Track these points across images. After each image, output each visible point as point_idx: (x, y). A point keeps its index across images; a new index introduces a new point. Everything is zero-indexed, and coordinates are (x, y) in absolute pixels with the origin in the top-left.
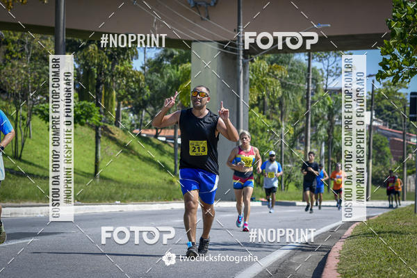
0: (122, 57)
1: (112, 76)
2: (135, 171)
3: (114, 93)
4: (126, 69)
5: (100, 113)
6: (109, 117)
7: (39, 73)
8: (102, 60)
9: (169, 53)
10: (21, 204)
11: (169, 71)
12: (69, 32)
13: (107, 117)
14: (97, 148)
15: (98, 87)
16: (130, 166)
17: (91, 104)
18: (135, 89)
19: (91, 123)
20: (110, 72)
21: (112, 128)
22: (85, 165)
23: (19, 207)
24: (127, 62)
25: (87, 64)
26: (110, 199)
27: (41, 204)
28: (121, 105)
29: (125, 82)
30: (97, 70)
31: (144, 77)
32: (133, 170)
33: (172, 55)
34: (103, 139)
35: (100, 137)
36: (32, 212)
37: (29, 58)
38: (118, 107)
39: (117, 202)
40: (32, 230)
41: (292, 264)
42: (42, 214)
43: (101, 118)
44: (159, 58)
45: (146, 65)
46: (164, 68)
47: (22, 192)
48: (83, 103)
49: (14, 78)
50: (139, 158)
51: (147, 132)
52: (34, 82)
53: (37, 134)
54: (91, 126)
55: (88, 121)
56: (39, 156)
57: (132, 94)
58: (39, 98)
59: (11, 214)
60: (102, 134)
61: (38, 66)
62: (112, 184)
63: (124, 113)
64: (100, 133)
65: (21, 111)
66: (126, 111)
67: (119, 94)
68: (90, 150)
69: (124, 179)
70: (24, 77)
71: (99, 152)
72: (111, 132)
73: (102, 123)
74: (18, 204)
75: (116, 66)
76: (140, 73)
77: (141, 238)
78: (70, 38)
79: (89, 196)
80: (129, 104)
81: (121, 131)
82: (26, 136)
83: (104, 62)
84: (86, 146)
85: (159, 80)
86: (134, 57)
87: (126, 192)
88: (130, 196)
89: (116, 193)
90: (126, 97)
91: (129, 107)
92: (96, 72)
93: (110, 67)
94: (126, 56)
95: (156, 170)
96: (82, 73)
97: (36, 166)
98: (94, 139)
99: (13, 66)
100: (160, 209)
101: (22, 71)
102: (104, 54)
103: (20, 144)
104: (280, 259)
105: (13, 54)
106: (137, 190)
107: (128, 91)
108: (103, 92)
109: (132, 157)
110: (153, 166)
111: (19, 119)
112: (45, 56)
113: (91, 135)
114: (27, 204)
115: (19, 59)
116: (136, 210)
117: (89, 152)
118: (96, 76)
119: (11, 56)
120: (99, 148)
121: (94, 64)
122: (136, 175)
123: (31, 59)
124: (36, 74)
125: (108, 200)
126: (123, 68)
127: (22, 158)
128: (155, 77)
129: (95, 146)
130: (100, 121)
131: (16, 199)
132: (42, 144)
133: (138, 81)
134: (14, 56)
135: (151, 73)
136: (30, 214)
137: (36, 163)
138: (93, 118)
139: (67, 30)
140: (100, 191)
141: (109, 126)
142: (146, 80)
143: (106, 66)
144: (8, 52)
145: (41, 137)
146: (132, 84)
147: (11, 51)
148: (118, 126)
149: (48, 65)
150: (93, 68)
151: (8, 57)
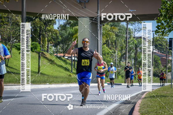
0: (49, 23)
1: (46, 31)
2: (55, 71)
3: (46, 39)
4: (51, 29)
5: (41, 47)
8: (41, 25)
9: (69, 22)
10: (8, 84)
11: (69, 29)
13: (43, 48)
14: (39, 61)
15: (39, 36)
16: (53, 69)
17: (37, 43)
18: (55, 37)
19: (37, 51)
20: (44, 30)
21: (45, 53)
22: (34, 68)
23: (7, 86)
24: (52, 26)
25: (35, 27)
26: (45, 82)
27: (16, 84)
28: (49, 44)
29: (51, 34)
30: (39, 29)
31: (58, 32)
32: (54, 70)
33: (70, 23)
34: (42, 58)
35: (40, 57)
37: (11, 24)
38: (48, 44)
39: (47, 84)
40: (12, 95)
41: (120, 109)
42: (16, 88)
43: (41, 49)
44: (65, 24)
45: (59, 27)
46: (67, 28)
47: (8, 80)
48: (33, 43)
49: (4, 32)
50: (57, 65)
51: (60, 55)
52: (13, 34)
53: (14, 55)
54: (36, 52)
55: (35, 50)
56: (15, 64)
57: (54, 39)
58: (15, 41)
60: (41, 56)
61: (14, 28)
62: (45, 76)
63: (50, 47)
64: (40, 55)
66: (51, 46)
67: (48, 39)
68: (36, 62)
69: (50, 74)
70: (9, 32)
71: (40, 63)
72: (45, 55)
73: (41, 51)
75: (47, 27)
76: (57, 30)
77: (58, 99)
78: (28, 16)
79: (36, 81)
80: (53, 43)
81: (49, 54)
83: (42, 26)
84: (35, 61)
85: (65, 33)
86: (54, 24)
87: (51, 80)
88: (53, 81)
89: (47, 80)
90: (51, 40)
91: (53, 44)
93: (45, 28)
94: (51, 23)
95: (64, 70)
96: (33, 30)
97: (14, 69)
98: (38, 58)
99: (4, 27)
100: (65, 86)
101: (8, 30)
102: (42, 22)
104: (115, 107)
105: (4, 22)
106: (56, 79)
107: (52, 38)
108: (42, 38)
109: (54, 65)
110: (62, 69)
112: (18, 23)
113: (37, 56)
114: (10, 84)
115: (7, 24)
116: (55, 87)
117: (36, 63)
118: (39, 32)
119: (3, 23)
120: (40, 61)
121: (38, 27)
122: (55, 73)
123: (12, 25)
124: (14, 31)
125: (44, 83)
126: (50, 28)
127: (8, 66)
128: (63, 32)
129: (38, 60)
130: (40, 50)
132: (16, 60)
133: (56, 34)
134: (5, 23)
135: (61, 30)
136: (11, 89)
138: (38, 49)
139: (27, 12)
140: (40, 79)
141: (44, 52)
142: (59, 33)
143: (43, 27)
144: (2, 22)
145: (16, 57)
146: (54, 35)
147: (3, 21)
148: (48, 52)
149: (19, 27)
150: (37, 28)
151: (2, 24)
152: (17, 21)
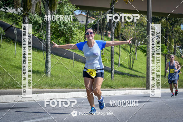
0: (176, 24)
1: (172, 32)
3: (173, 40)
4: (178, 29)
5: (167, 49)
6: (171, 50)
7: (140, 32)
10: (133, 89)
12: (153, 13)
13: (170, 50)
15: (165, 37)
17: (163, 45)
18: (182, 38)
20: (171, 31)
23: (132, 90)
27: (141, 89)
28: (176, 45)
29: (178, 35)
30: (166, 30)
35: (167, 59)
36: (137, 92)
37: (135, 25)
38: (175, 46)
42: (142, 93)
43: (167, 51)
47: (133, 83)
49: (128, 34)
52: (137, 35)
53: (139, 58)
54: (163, 55)
55: (162, 52)
56: (140, 68)
57: (181, 40)
58: (140, 42)
59: (128, 93)
60: (167, 58)
61: (139, 28)
63: (177, 49)
64: (167, 57)
65: (132, 48)
67: (175, 40)
70: (133, 33)
73: (168, 53)
74: (131, 89)
75: (174, 28)
78: (153, 16)
80: (180, 45)
81: (176, 57)
82: (134, 59)
83: (168, 26)
86: (182, 24)
90: (178, 42)
91: (180, 46)
92: (165, 31)
93: (171, 29)
94: (178, 24)
98: (164, 60)
99: (128, 28)
101: (133, 31)
102: (169, 23)
103: (132, 62)
107: (179, 39)
108: (168, 39)
111: (131, 51)
112: (143, 24)
113: (163, 58)
114: (135, 89)
115: (131, 25)
118: (165, 33)
121: (164, 27)
123: (137, 25)
124: (139, 32)
126: (177, 29)
127: (133, 69)
129: (164, 63)
130: (167, 52)
131: (130, 86)
132: (141, 62)
134: (129, 24)
136: (137, 93)
137: (139, 71)
138: (164, 51)
143: (169, 28)
145: (141, 59)
146: (181, 36)
148: (175, 55)
149: (144, 28)
150: (163, 29)
151: (126, 24)
152: (142, 22)
